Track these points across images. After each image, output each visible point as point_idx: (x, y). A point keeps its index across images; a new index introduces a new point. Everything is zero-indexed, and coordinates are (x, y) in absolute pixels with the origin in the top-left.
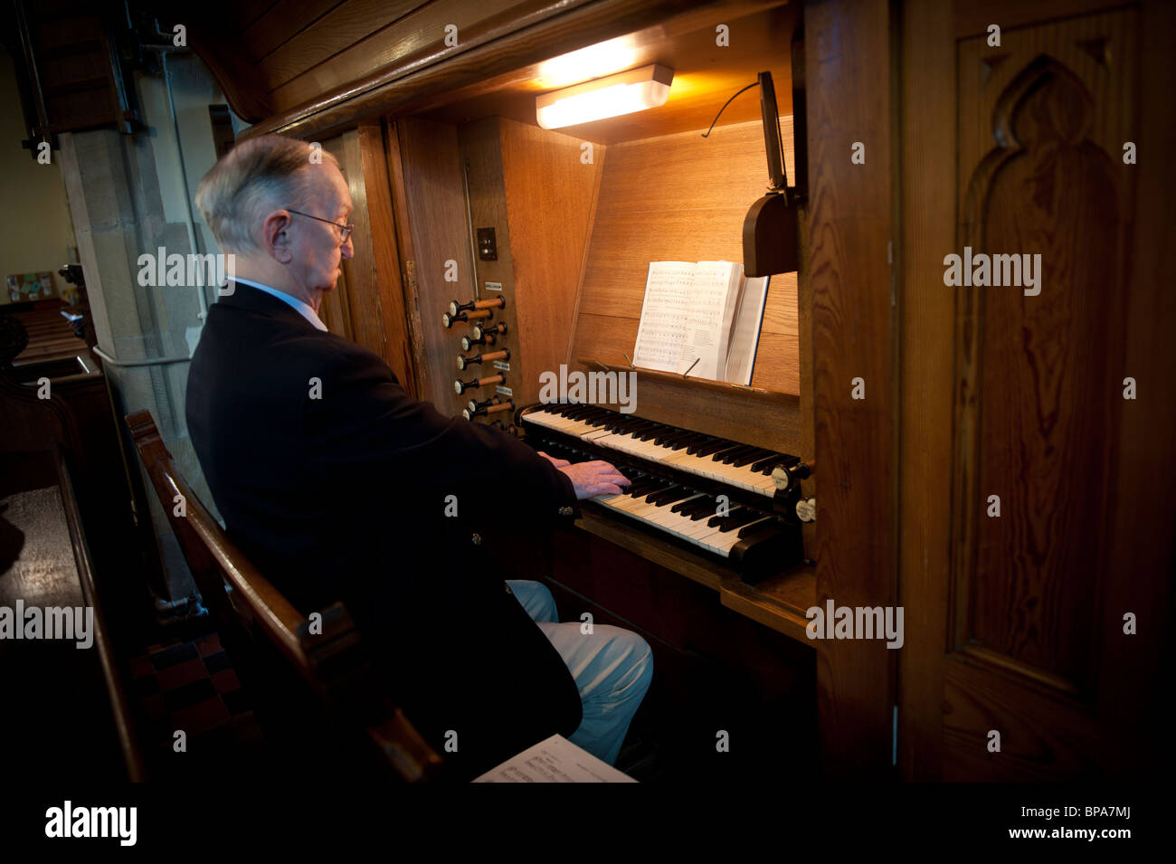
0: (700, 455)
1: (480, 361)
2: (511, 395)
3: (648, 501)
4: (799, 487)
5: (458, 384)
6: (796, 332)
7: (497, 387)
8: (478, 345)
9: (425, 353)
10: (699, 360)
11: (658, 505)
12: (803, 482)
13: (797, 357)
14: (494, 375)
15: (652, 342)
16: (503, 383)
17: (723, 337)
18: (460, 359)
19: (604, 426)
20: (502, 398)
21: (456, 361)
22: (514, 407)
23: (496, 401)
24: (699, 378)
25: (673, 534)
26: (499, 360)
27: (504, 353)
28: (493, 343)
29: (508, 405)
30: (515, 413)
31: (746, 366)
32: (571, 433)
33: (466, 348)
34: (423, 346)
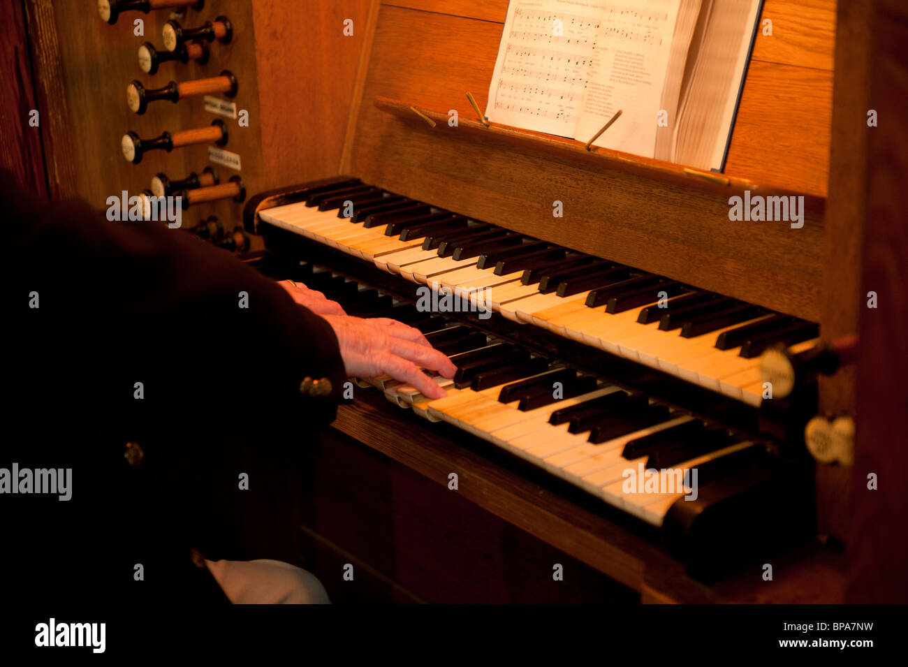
0: (614, 310)
1: (174, 97)
2: (238, 167)
3: (504, 398)
4: (814, 388)
5: (128, 142)
6: (827, 63)
7: (212, 149)
8: (171, 64)
9: (62, 74)
10: (618, 115)
11: (523, 408)
12: (822, 380)
13: (827, 114)
14: (205, 126)
15: (526, 72)
16: (222, 143)
17: (671, 68)
18: (133, 91)
19: (422, 240)
20: (219, 174)
21: (126, 94)
22: (243, 192)
23: (207, 179)
24: (616, 152)
25: (549, 469)
26: (215, 94)
27: (224, 82)
28: (204, 60)
29: (231, 189)
30: (246, 204)
31: (717, 129)
32: (356, 253)
33: (147, 66)
34: (57, 59)
